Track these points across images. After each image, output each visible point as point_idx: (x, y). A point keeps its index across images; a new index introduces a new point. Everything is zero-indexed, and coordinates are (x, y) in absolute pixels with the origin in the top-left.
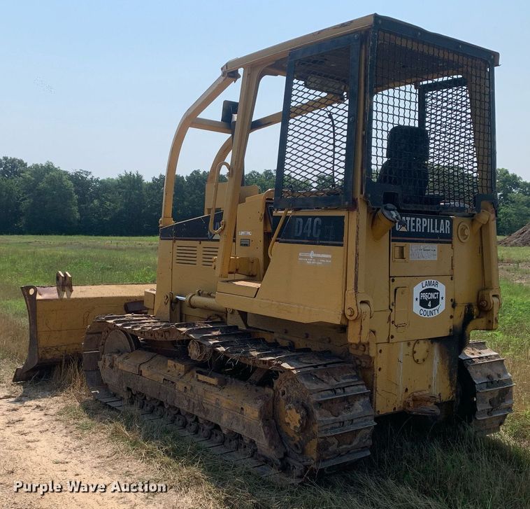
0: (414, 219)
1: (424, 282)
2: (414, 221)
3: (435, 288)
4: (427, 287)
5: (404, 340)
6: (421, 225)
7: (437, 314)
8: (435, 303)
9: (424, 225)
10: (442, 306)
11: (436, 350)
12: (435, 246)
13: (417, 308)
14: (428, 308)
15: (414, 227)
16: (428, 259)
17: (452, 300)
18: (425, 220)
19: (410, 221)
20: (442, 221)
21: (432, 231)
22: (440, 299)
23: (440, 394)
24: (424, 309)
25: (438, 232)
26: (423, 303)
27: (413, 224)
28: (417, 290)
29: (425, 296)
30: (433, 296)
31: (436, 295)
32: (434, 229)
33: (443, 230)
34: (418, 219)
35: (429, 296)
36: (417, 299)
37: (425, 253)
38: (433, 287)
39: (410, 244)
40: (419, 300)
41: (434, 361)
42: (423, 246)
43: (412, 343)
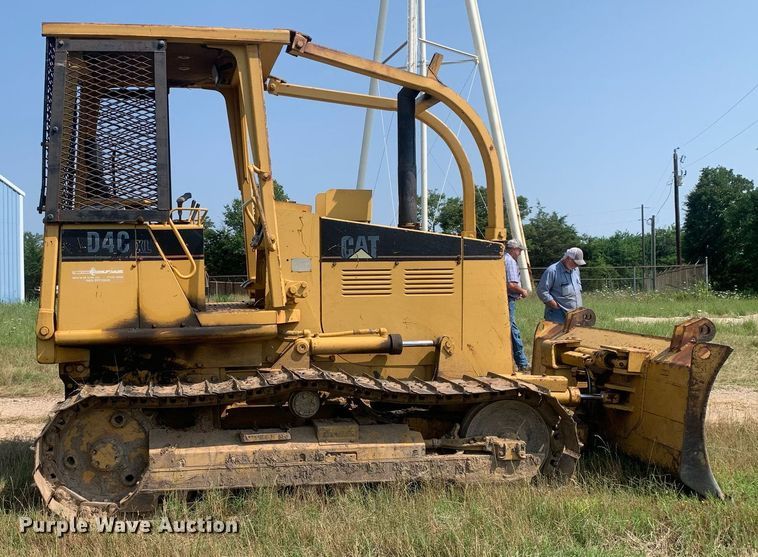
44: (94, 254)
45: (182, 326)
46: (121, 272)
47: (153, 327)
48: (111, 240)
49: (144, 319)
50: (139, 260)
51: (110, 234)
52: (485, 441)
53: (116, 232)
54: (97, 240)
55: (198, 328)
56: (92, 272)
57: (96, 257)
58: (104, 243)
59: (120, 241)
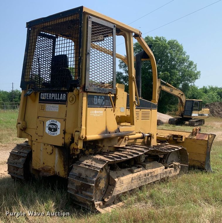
0: (48, 94)
1: (51, 120)
2: (48, 95)
3: (56, 124)
4: (52, 123)
5: (43, 142)
6: (51, 96)
7: (56, 135)
8: (55, 130)
9: (52, 96)
10: (58, 132)
11: (56, 151)
12: (58, 106)
13: (47, 130)
14: (52, 131)
15: (48, 97)
16: (54, 111)
17: (63, 130)
18: (53, 94)
19: (46, 95)
20: (62, 94)
21: (56, 99)
22: (58, 129)
23: (59, 172)
24: (50, 132)
25: (59, 99)
26: (50, 129)
27: (48, 96)
28: (48, 123)
29: (51, 126)
30: (54, 127)
31: (56, 127)
32: (57, 98)
33: (62, 98)
34: (50, 94)
35: (53, 126)
36: (47, 127)
37: (52, 108)
38: (55, 123)
39: (47, 104)
40: (48, 127)
41: (56, 156)
42: (52, 105)
43: (46, 145)
44: (95, 105)
45: (116, 132)
46: (102, 112)
47: (110, 133)
48: (100, 99)
49: (107, 130)
50: (106, 108)
51: (100, 97)
52: (173, 164)
53: (101, 96)
54: (97, 99)
55: (120, 133)
56: (95, 112)
57: (96, 106)
58: (98, 101)
59: (102, 100)
